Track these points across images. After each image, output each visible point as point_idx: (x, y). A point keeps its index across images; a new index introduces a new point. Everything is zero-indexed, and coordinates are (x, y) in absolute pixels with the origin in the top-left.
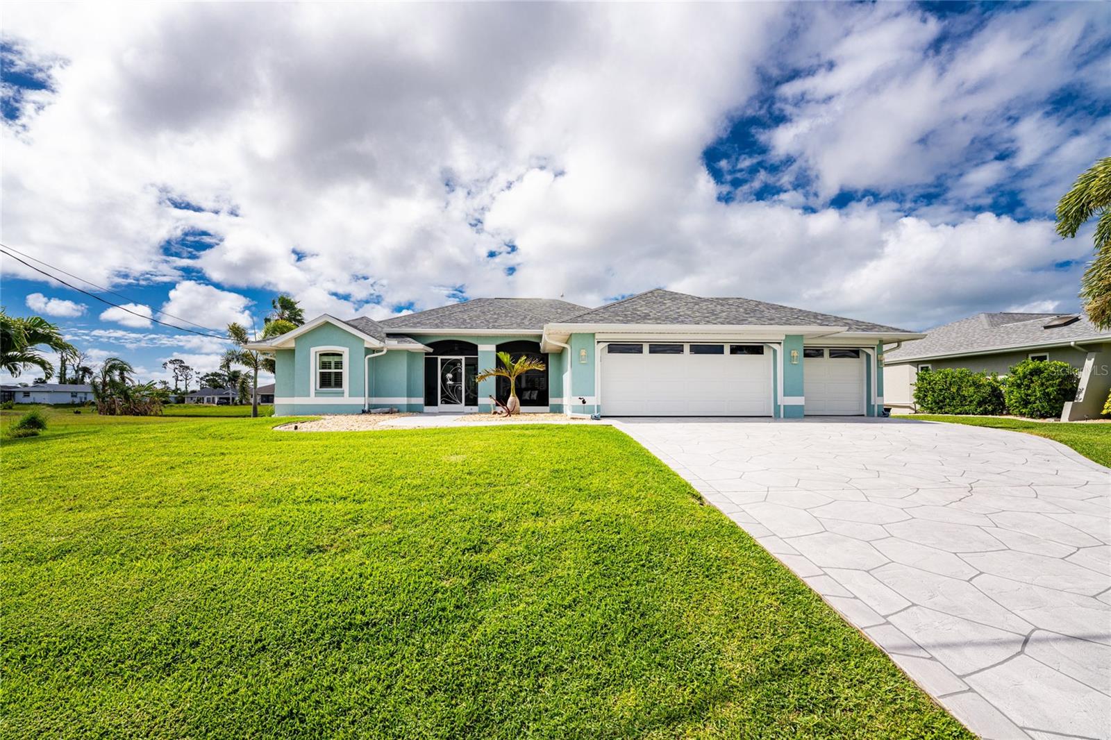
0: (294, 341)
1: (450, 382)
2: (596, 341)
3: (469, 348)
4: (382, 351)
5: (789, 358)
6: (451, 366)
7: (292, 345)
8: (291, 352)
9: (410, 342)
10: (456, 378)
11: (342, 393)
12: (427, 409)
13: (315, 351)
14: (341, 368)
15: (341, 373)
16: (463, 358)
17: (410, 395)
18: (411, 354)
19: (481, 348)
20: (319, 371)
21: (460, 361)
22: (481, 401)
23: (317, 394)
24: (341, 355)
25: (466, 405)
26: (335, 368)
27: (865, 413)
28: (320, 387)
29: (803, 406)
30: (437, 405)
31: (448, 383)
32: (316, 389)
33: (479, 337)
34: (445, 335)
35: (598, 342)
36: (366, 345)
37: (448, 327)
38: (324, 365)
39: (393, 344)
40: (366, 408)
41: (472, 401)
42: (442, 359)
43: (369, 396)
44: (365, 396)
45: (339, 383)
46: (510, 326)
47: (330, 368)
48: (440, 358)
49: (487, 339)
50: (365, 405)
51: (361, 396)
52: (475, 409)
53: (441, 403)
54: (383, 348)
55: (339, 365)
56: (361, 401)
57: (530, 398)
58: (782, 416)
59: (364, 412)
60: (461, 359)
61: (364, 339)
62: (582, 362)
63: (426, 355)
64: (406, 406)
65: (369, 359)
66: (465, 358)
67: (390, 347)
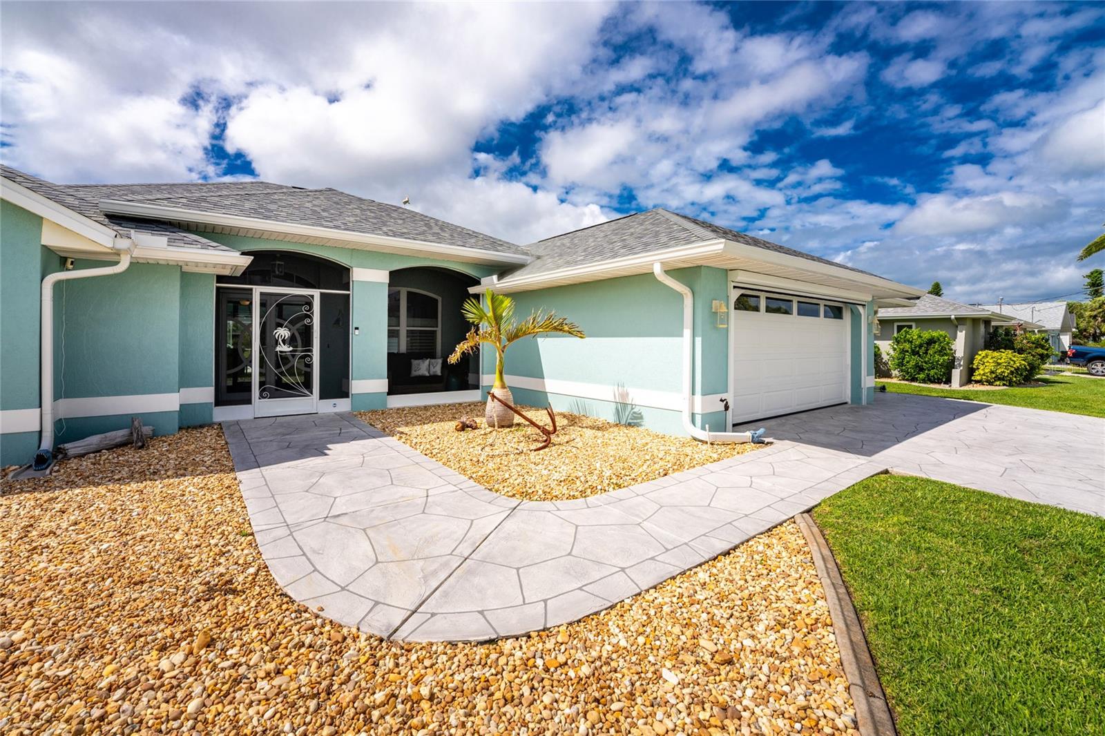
1: (282, 348)
2: (731, 286)
3: (331, 274)
4: (117, 263)
6: (288, 312)
9: (205, 247)
10: (300, 339)
12: (226, 414)
16: (316, 293)
17: (186, 381)
18: (187, 277)
19: (360, 275)
21: (308, 301)
22: (358, 386)
25: (321, 398)
30: (249, 402)
31: (278, 349)
33: (356, 251)
35: (734, 287)
36: (50, 238)
37: (290, 218)
39: (154, 246)
40: (47, 443)
41: (336, 386)
42: (262, 294)
43: (60, 396)
44: (40, 403)
48: (257, 290)
49: (373, 256)
50: (40, 432)
51: (29, 405)
52: (342, 405)
53: (261, 397)
54: (118, 253)
56: (27, 420)
57: (429, 372)
59: (43, 462)
60: (312, 296)
61: (42, 218)
62: (721, 326)
63: (217, 282)
64: (177, 416)
65: (58, 285)
66: (321, 294)
67: (137, 253)
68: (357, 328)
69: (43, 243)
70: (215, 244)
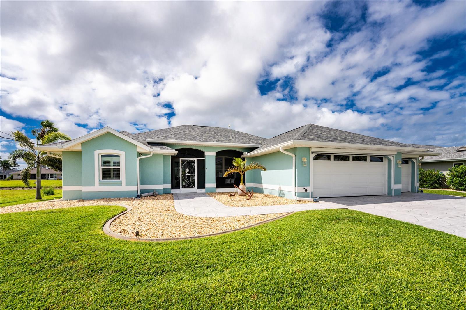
0: (80, 145)
1: (187, 174)
2: (311, 152)
3: (199, 154)
4: (150, 154)
5: (397, 165)
6: (189, 164)
7: (79, 148)
8: (78, 154)
9: (168, 149)
10: (192, 172)
11: (121, 184)
12: (174, 191)
13: (98, 153)
14: (119, 166)
15: (119, 169)
16: (196, 159)
17: (164, 183)
18: (164, 156)
19: (207, 154)
20: (101, 167)
21: (194, 161)
22: (207, 185)
23: (100, 184)
24: (119, 156)
25: (197, 188)
26: (113, 166)
27: (410, 190)
28: (103, 179)
29: (401, 189)
30: (179, 188)
31: (186, 175)
32: (99, 181)
33: (206, 147)
34: (186, 145)
35: (312, 153)
36: (139, 150)
37: (188, 139)
38: (105, 163)
39: (157, 150)
40: (138, 193)
41: (201, 185)
42: (182, 160)
43: (140, 184)
44: (137, 185)
45: (118, 177)
46: (225, 141)
47: (110, 166)
48: (181, 159)
49: (210, 148)
50: (137, 191)
51: (136, 185)
52: (203, 191)
53: (182, 187)
54: (151, 152)
55: (117, 163)
56: (135, 188)
57: (230, 183)
58: (393, 194)
59: (138, 197)
60: (195, 160)
61: (137, 146)
62: (304, 165)
63: (171, 157)
64: (163, 190)
65: (140, 160)
66: (197, 159)
67: (154, 152)
68: (207, 169)
69: (137, 151)
70: (170, 148)
